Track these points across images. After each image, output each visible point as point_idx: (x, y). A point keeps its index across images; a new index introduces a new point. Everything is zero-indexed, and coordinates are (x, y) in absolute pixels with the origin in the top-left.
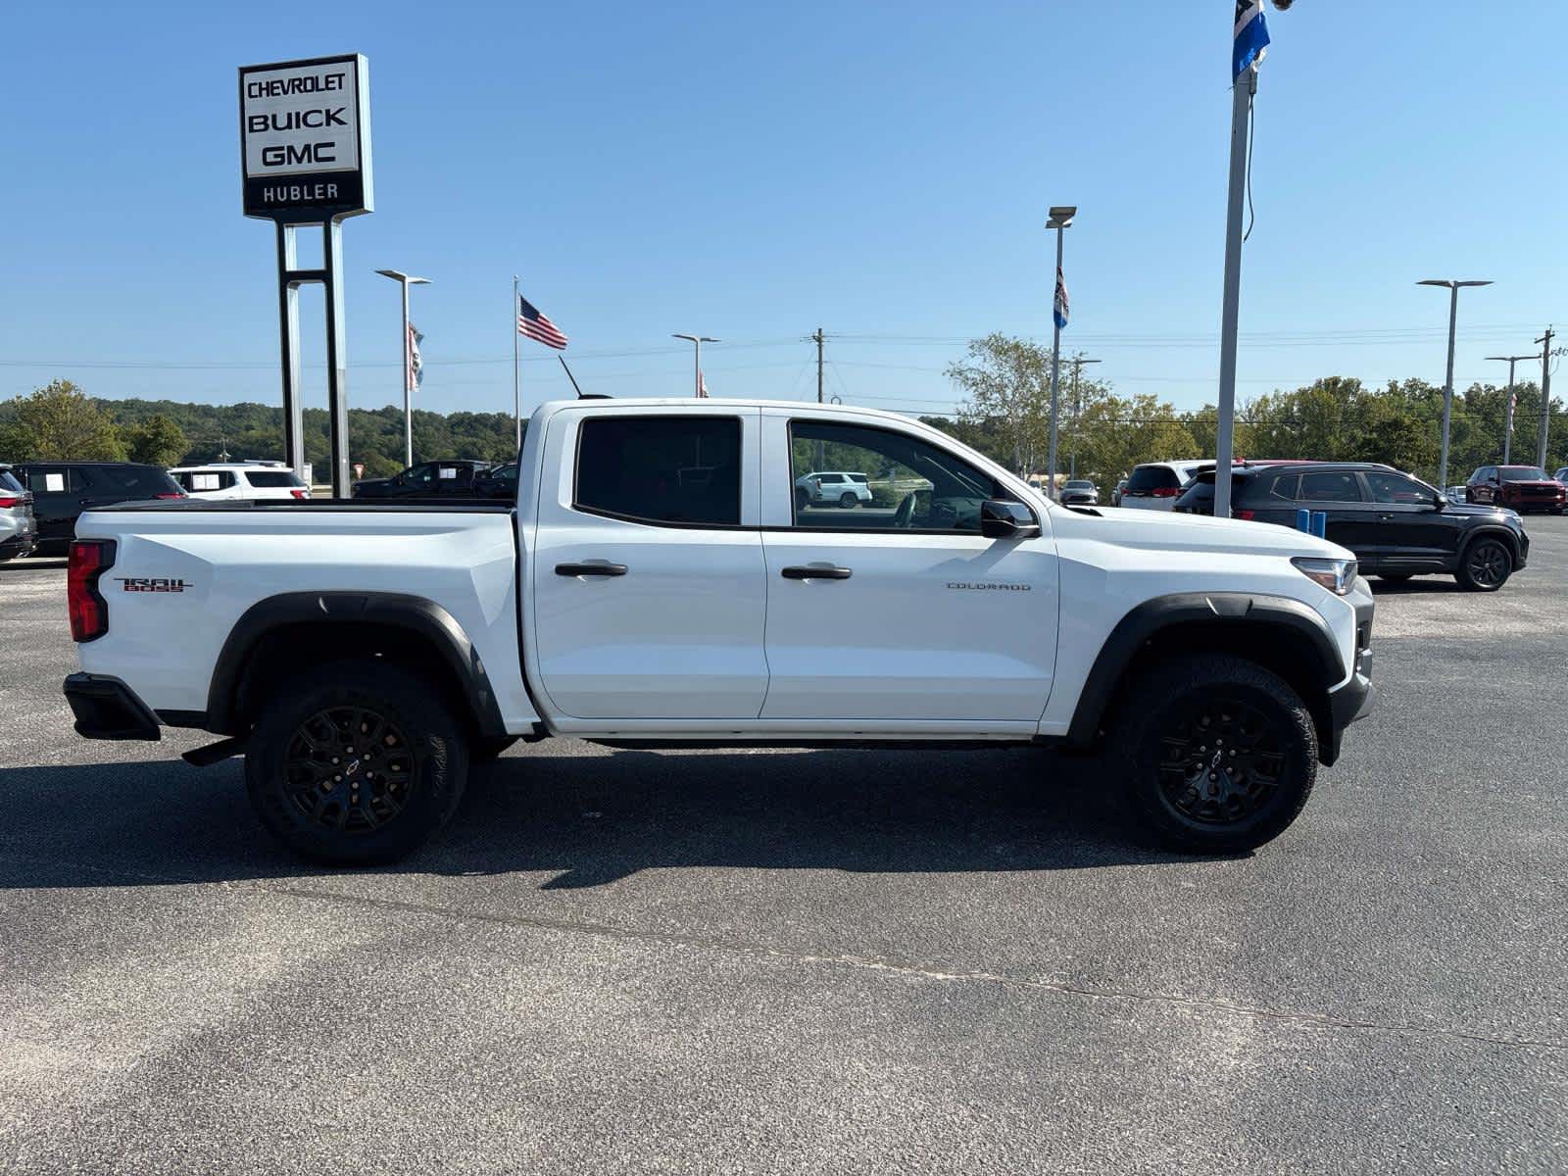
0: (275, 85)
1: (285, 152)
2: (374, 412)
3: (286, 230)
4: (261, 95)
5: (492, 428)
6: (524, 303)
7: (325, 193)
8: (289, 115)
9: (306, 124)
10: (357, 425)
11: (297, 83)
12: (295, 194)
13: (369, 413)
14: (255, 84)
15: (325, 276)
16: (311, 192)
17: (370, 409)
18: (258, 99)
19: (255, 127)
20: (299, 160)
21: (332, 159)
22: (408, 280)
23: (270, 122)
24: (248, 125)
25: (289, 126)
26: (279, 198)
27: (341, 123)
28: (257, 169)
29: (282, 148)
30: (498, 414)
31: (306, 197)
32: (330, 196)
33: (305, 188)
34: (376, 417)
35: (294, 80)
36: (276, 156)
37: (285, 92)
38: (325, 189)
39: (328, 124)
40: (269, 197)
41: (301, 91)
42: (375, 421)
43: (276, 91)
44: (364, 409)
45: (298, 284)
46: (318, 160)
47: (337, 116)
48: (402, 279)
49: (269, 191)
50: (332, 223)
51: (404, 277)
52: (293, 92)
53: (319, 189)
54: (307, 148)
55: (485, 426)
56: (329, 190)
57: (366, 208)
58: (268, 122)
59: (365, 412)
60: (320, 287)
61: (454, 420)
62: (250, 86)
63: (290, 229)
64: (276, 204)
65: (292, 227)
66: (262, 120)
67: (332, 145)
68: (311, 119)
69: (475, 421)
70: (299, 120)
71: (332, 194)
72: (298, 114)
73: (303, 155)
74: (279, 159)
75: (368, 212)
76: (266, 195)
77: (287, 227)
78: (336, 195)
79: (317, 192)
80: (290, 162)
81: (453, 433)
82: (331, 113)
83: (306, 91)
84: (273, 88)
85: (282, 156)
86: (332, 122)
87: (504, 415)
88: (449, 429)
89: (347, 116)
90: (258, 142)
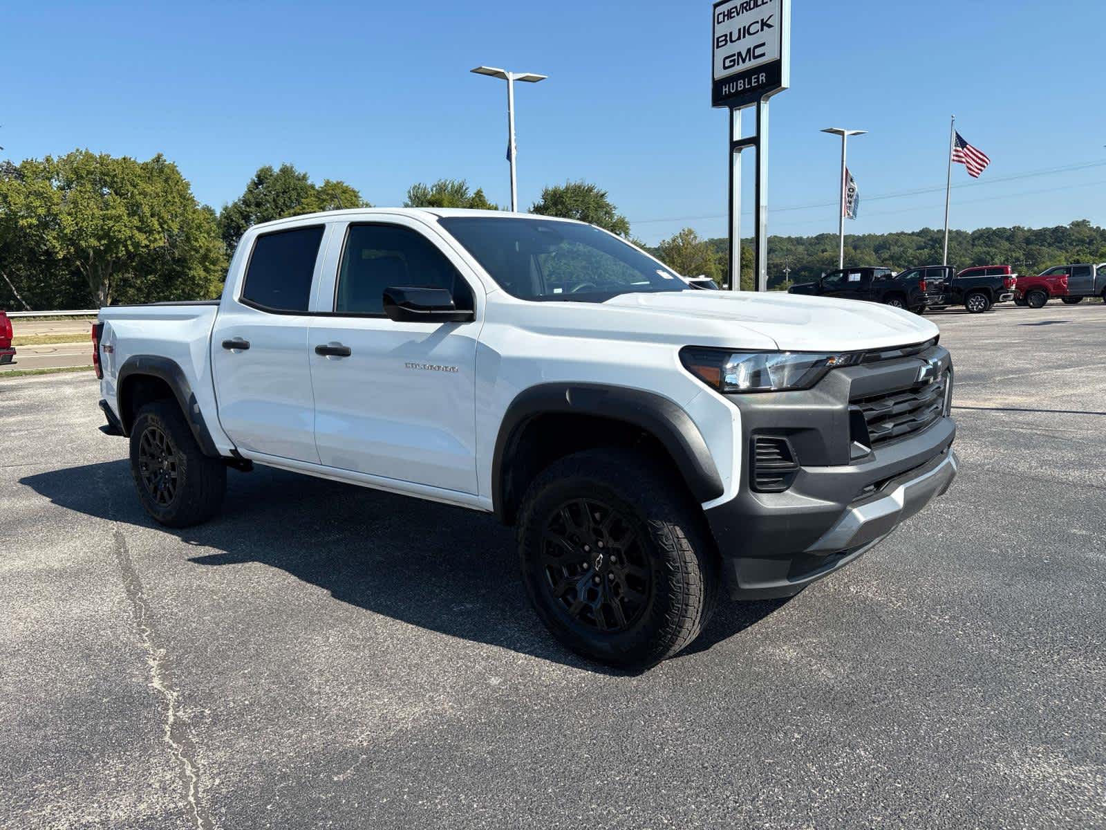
0: (732, 11)
1: (736, 57)
2: (913, 233)
3: (734, 113)
4: (724, 21)
5: (1008, 239)
6: (958, 137)
7: (758, 81)
8: (740, 30)
9: (749, 34)
10: (899, 244)
11: (745, 5)
12: (740, 85)
13: (909, 235)
14: (721, 14)
15: (755, 141)
16: (750, 83)
17: (910, 232)
18: (723, 23)
19: (720, 44)
20: (744, 61)
21: (763, 55)
22: (846, 133)
23: (728, 39)
24: (717, 44)
25: (739, 38)
26: (731, 91)
27: (769, 26)
28: (721, 74)
29: (734, 55)
30: (1014, 228)
31: (747, 87)
32: (760, 82)
33: (746, 80)
34: (915, 238)
35: (743, 4)
36: (731, 61)
37: (738, 14)
38: (758, 78)
39: (762, 30)
40: (726, 91)
41: (747, 11)
42: (913, 241)
43: (733, 15)
44: (906, 232)
45: (742, 149)
46: (755, 57)
47: (768, 22)
48: (842, 133)
49: (726, 88)
50: (762, 102)
51: (843, 132)
52: (743, 12)
53: (755, 78)
54: (749, 50)
55: (1001, 237)
56: (761, 78)
57: (783, 86)
58: (728, 38)
59: (906, 234)
60: (753, 148)
61: (976, 235)
62: (718, 15)
63: (738, 111)
64: (730, 95)
65: (739, 109)
66: (724, 38)
67: (763, 44)
68: (752, 31)
69: (992, 235)
70: (746, 32)
71: (762, 80)
72: (744, 27)
73: (746, 56)
74: (732, 63)
75: (784, 89)
76: (724, 90)
77: (736, 110)
78: (764, 81)
79: (753, 81)
80: (738, 64)
81: (973, 245)
82: (765, 21)
83: (750, 9)
84: (731, 13)
85: (734, 60)
86: (765, 27)
87: (1019, 228)
88: (971, 242)
89: (774, 21)
90: (721, 53)
